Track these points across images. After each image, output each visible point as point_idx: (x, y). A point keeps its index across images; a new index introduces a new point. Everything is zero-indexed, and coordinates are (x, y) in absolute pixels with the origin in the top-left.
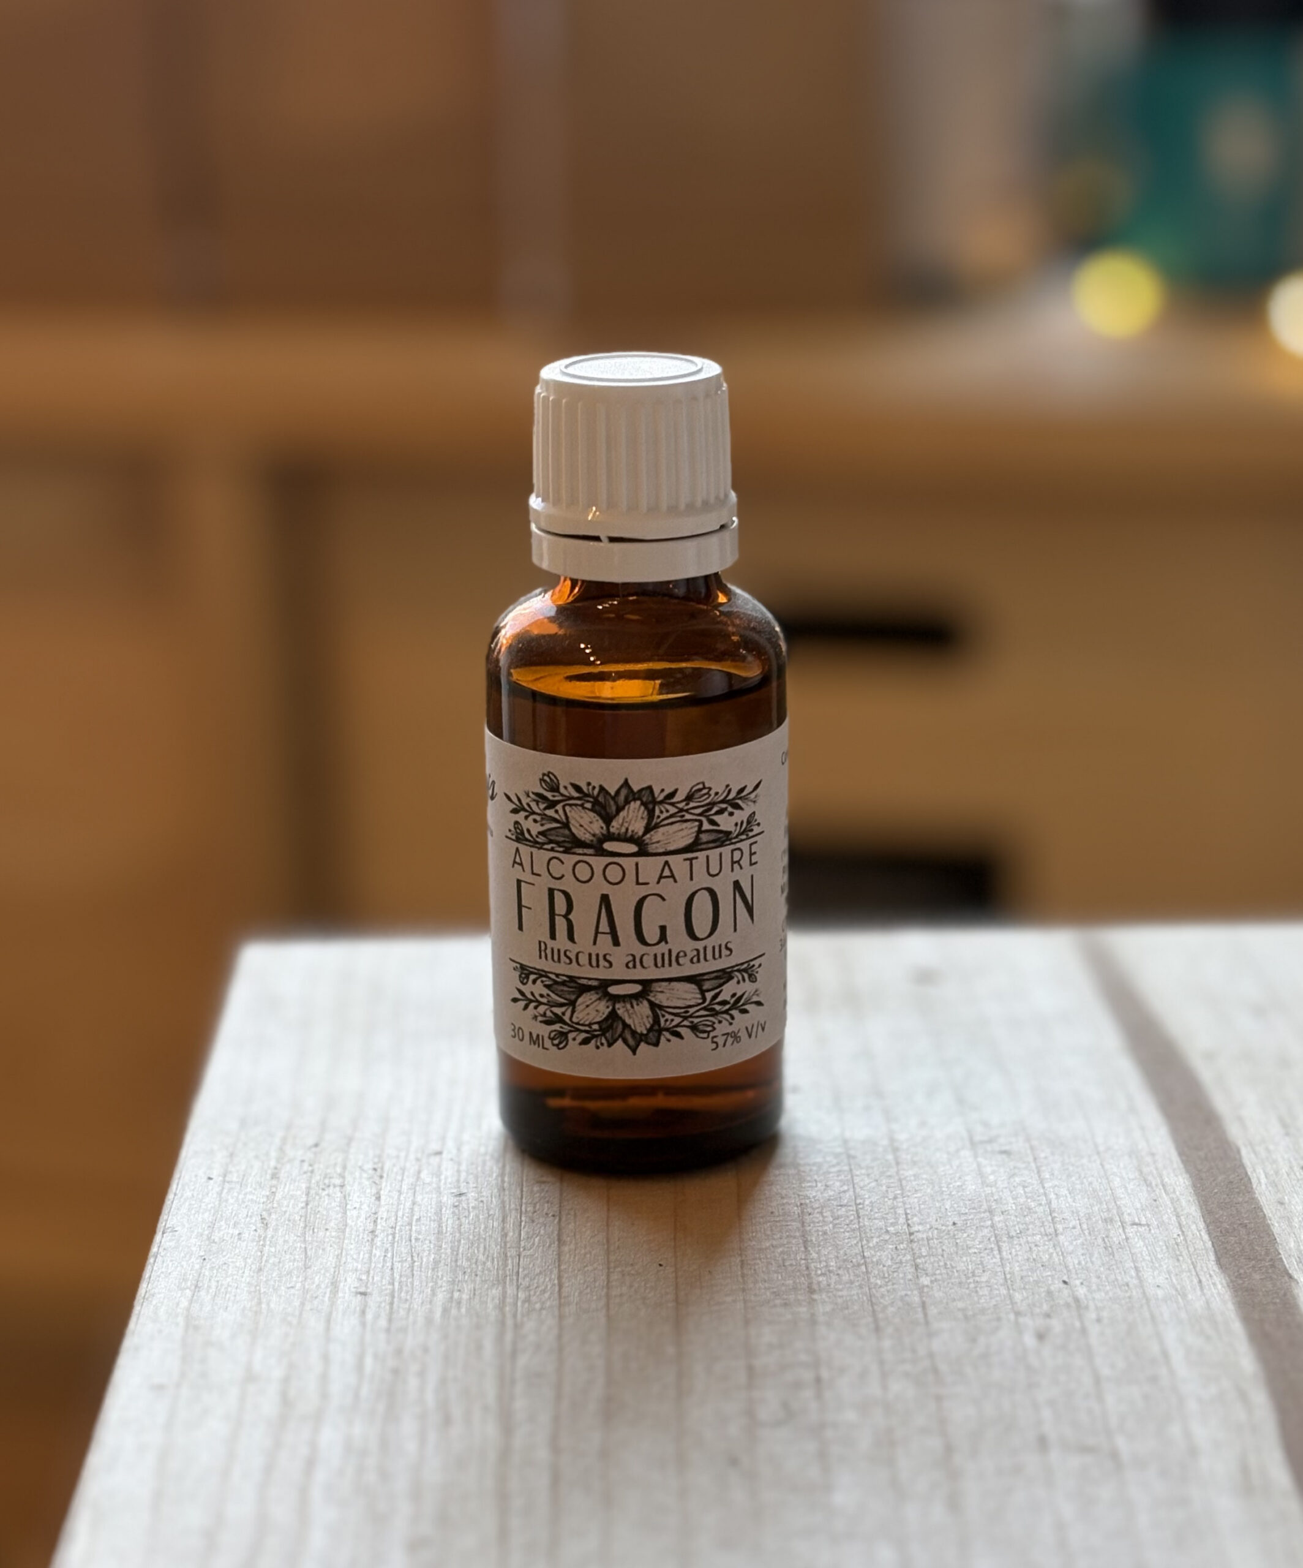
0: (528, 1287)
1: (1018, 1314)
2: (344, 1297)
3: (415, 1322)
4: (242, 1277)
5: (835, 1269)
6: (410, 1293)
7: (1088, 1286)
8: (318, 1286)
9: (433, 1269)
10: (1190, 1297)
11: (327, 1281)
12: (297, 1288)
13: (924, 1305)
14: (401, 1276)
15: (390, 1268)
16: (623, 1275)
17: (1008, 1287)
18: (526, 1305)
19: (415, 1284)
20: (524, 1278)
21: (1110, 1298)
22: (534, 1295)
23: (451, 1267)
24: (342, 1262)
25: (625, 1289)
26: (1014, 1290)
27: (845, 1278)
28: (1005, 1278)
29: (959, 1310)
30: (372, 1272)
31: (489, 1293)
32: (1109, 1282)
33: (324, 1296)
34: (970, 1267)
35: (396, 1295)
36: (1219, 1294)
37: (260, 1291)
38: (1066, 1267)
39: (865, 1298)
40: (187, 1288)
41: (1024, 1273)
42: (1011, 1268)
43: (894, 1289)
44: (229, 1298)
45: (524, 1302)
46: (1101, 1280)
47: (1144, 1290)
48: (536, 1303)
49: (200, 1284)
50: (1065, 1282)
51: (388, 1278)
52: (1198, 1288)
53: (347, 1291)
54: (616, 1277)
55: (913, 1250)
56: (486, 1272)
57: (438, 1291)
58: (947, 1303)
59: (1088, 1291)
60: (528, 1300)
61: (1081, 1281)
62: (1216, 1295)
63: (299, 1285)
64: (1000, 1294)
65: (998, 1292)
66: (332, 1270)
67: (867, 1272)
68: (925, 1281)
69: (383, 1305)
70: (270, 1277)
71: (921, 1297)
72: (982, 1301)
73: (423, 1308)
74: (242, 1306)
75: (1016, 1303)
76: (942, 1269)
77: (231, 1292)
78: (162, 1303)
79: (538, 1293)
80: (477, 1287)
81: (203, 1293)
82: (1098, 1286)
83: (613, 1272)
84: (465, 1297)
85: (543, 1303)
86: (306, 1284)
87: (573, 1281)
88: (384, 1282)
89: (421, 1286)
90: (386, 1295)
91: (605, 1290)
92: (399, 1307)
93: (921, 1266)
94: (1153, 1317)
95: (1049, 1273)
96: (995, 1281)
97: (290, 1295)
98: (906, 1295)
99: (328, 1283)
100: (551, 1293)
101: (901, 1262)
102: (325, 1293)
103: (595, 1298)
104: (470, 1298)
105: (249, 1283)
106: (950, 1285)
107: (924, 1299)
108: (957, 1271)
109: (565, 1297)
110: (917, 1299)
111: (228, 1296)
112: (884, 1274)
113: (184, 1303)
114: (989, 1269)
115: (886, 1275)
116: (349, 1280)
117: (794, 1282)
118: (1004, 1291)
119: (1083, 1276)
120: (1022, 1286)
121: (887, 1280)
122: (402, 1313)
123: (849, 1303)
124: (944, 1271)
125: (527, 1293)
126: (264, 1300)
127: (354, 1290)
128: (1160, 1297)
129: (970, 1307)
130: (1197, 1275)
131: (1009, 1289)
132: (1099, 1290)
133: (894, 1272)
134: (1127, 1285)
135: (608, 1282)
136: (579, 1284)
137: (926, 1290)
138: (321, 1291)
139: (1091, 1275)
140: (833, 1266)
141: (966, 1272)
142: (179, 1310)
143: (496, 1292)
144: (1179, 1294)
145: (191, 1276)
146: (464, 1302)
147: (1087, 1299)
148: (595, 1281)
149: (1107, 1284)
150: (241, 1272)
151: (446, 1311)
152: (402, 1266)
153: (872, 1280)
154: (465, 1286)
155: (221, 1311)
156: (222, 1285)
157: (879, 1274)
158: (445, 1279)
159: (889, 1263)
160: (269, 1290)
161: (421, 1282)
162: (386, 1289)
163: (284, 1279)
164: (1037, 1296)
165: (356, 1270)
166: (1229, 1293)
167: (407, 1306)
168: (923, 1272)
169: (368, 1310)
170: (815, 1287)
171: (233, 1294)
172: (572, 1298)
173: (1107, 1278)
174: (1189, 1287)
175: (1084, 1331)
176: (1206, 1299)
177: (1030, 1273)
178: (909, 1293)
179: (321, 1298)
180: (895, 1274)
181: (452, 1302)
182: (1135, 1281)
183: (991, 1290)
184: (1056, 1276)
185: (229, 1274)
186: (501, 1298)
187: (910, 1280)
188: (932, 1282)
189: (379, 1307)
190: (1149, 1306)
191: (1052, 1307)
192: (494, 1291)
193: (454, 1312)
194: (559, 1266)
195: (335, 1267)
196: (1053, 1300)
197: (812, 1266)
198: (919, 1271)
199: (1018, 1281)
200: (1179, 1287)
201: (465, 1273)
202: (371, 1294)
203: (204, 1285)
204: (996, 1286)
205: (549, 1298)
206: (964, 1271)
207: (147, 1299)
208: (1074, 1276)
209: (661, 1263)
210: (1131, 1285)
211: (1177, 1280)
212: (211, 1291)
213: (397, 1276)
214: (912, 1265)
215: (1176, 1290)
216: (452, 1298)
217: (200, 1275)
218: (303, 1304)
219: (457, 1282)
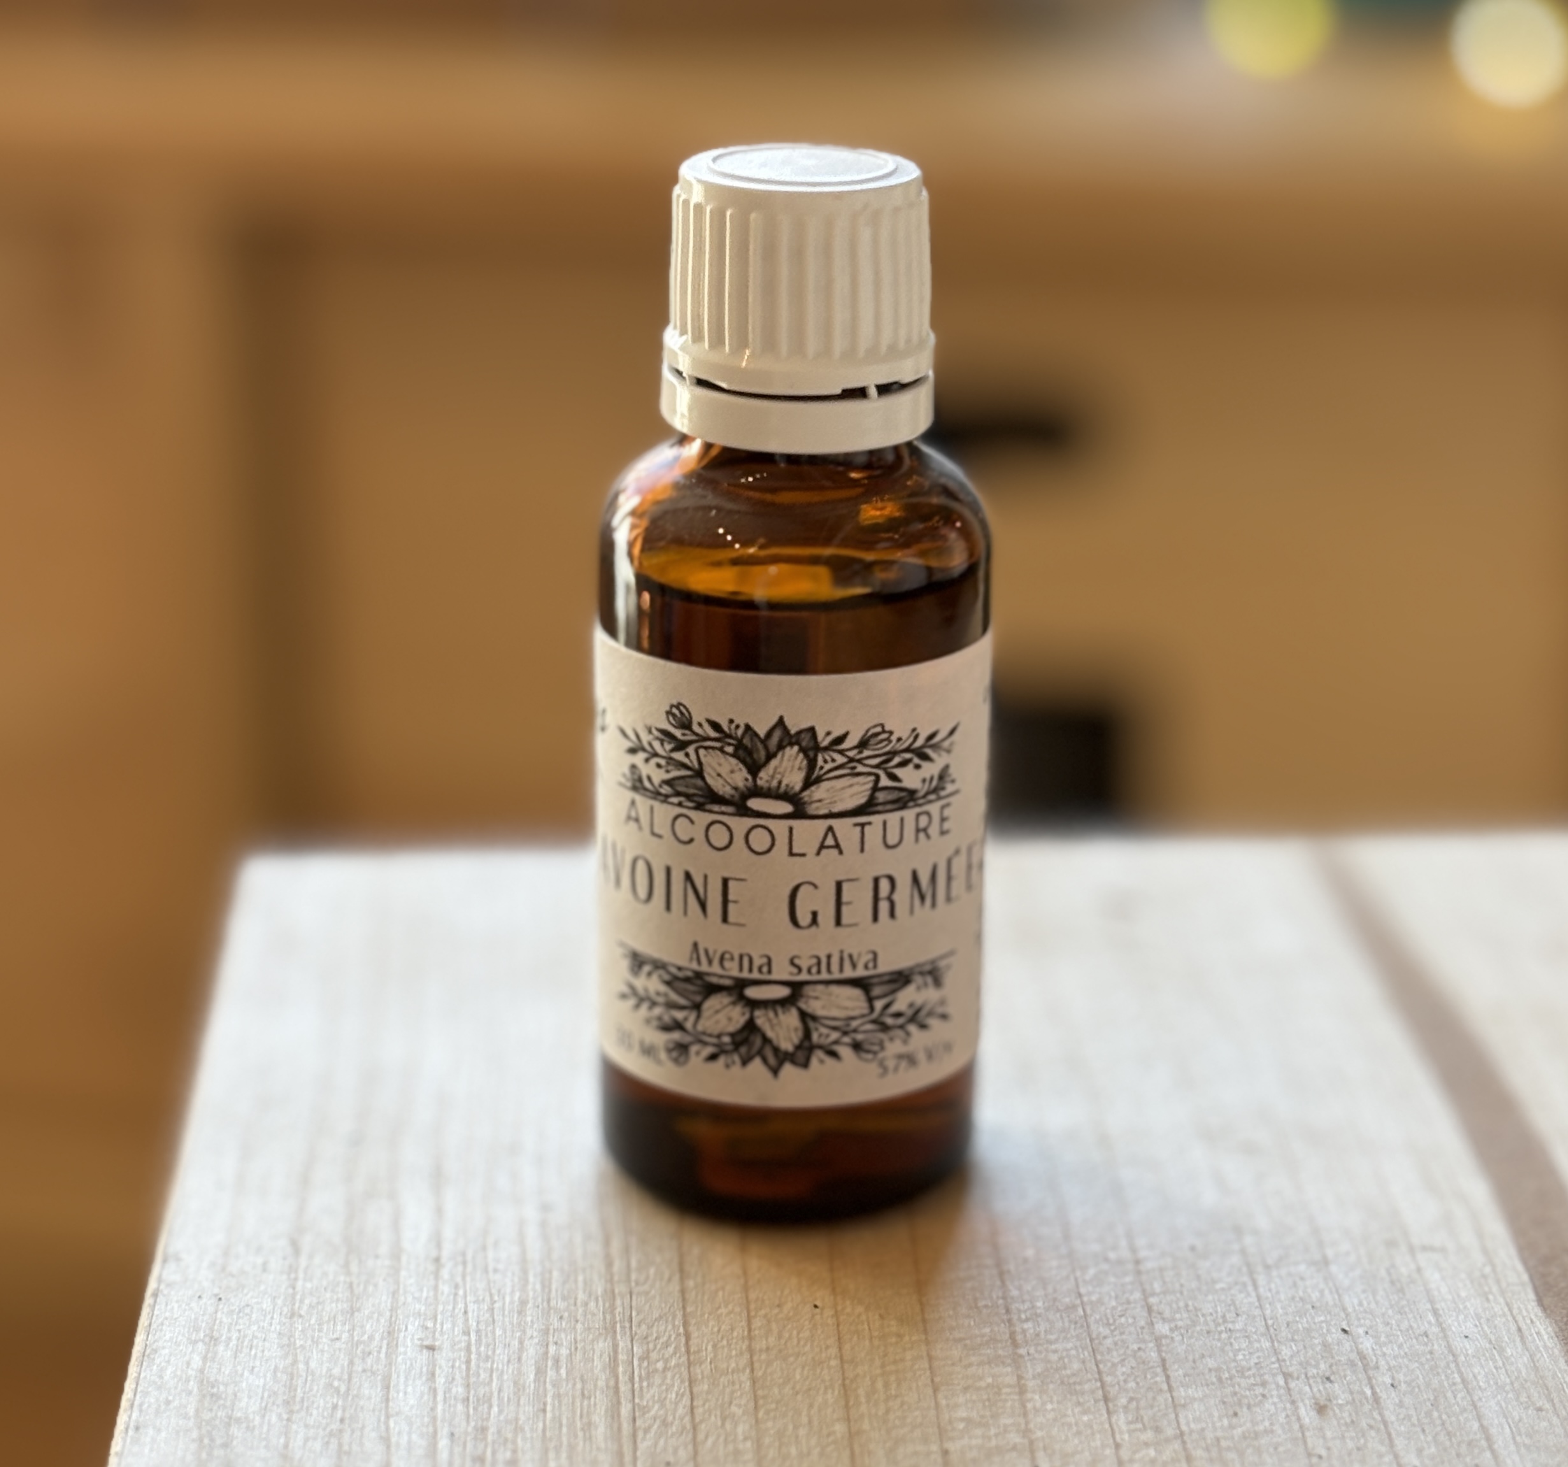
0: (646, 1338)
1: (1287, 1376)
2: (405, 1353)
3: (500, 1391)
4: (271, 1324)
5: (1043, 1311)
6: (491, 1347)
7: (1376, 1337)
8: (371, 1338)
9: (520, 1313)
10: (1509, 1350)
11: (381, 1331)
12: (343, 1340)
13: (1163, 1361)
14: (478, 1323)
15: (463, 1310)
16: (769, 1321)
17: (1271, 1337)
18: (645, 1364)
19: (498, 1332)
20: (639, 1325)
21: (1406, 1353)
22: (653, 1350)
23: (543, 1309)
24: (400, 1303)
25: (772, 1340)
26: (1279, 1342)
27: (1059, 1325)
28: (1266, 1324)
29: (1210, 1370)
30: (439, 1317)
31: (595, 1347)
32: (1401, 1331)
33: (379, 1352)
34: (1219, 1309)
35: (473, 1349)
36: (1545, 1347)
37: (295, 1343)
38: (1344, 1309)
39: (1086, 1353)
40: (200, 1340)
41: (1290, 1318)
42: (1272, 1311)
43: (1123, 1341)
44: (256, 1355)
45: (641, 1359)
46: (1391, 1329)
47: (1448, 1342)
48: (658, 1361)
49: (215, 1334)
50: (1344, 1331)
51: (461, 1326)
52: (1518, 1339)
53: (409, 1344)
54: (759, 1324)
55: (1141, 1284)
56: (589, 1316)
57: (526, 1343)
58: (1194, 1361)
59: (1376, 1344)
60: (645, 1357)
61: (1366, 1329)
62: (1541, 1349)
63: (345, 1336)
64: (1261, 1346)
65: (1256, 1345)
66: (388, 1314)
67: (1085, 1315)
68: (1162, 1328)
69: (457, 1364)
70: (307, 1325)
71: (1159, 1351)
72: (1240, 1357)
73: (511, 1367)
74: (273, 1367)
75: (1284, 1360)
76: (1183, 1312)
77: (257, 1349)
78: (168, 1362)
79: (659, 1347)
80: (579, 1338)
81: (221, 1348)
82: (1387, 1336)
83: (755, 1316)
84: (564, 1352)
85: (666, 1361)
86: (355, 1333)
87: (704, 1328)
88: (456, 1333)
89: (506, 1337)
90: (460, 1350)
91: (746, 1343)
92: (478, 1366)
93: (1155, 1308)
94: (1464, 1381)
95: (1322, 1318)
96: (1254, 1330)
97: (335, 1351)
98: (1139, 1349)
99: (383, 1332)
100: (675, 1348)
101: (1128, 1302)
102: (381, 1347)
103: (734, 1353)
104: (571, 1354)
105: (280, 1333)
106: (1196, 1334)
107: (1164, 1354)
108: (1203, 1315)
109: (694, 1352)
110: (1154, 1355)
111: (253, 1352)
112: (1108, 1319)
113: (197, 1361)
114: (1243, 1312)
115: (1111, 1321)
116: (410, 1327)
117: (992, 1331)
118: (1266, 1344)
119: (1368, 1322)
120: (1290, 1336)
121: (1112, 1328)
122: (483, 1376)
123: (1066, 1360)
124: (1185, 1315)
125: (645, 1348)
126: (301, 1358)
127: (417, 1342)
128: (1470, 1352)
129: (1225, 1367)
130: (1516, 1322)
131: (1273, 1342)
132: (1391, 1342)
133: (1121, 1316)
134: (1426, 1334)
135: (750, 1330)
136: (712, 1333)
137: (1164, 1341)
138: (376, 1343)
139: (1378, 1320)
140: (1039, 1308)
141: (1215, 1315)
142: (190, 1372)
143: (602, 1345)
144: (1495, 1348)
145: (204, 1325)
146: (563, 1360)
147: (1375, 1355)
148: (732, 1329)
149: (1399, 1333)
150: (269, 1317)
151: (540, 1372)
152: (479, 1308)
153: (1093, 1327)
154: (563, 1336)
155: (246, 1374)
156: (245, 1336)
157: (1101, 1319)
158: (535, 1326)
159: (1114, 1303)
160: (306, 1342)
161: (505, 1331)
162: (460, 1342)
163: (325, 1327)
164: (1310, 1352)
165: (419, 1314)
166: (1559, 1346)
167: (489, 1365)
168: (1159, 1316)
169: (438, 1372)
170: (1019, 1338)
171: (260, 1349)
172: (704, 1353)
173: (1398, 1326)
174: (1506, 1339)
175: (1376, 1399)
176: (1531, 1356)
177: (1297, 1319)
178: (1143, 1346)
179: (375, 1354)
180: (1123, 1320)
181: (547, 1359)
182: (1435, 1329)
183: (1249, 1342)
184: (1333, 1323)
185: (253, 1319)
186: (612, 1354)
187: (1142, 1328)
188: (1171, 1330)
189: (453, 1367)
190: (1457, 1365)
191: (1331, 1366)
192: (601, 1344)
193: (551, 1374)
194: (684, 1308)
195: (391, 1310)
196: (1333, 1357)
197: (1014, 1307)
198: (1154, 1315)
199: (1283, 1329)
200: (1493, 1338)
201: (561, 1318)
202: (440, 1348)
203: (222, 1335)
204: (1255, 1337)
205: (675, 1353)
206: (1211, 1314)
207: (148, 1356)
208: (1356, 1323)
209: (818, 1303)
210: (1430, 1337)
211: (1489, 1327)
212: (231, 1345)
213: (473, 1324)
214: (1142, 1307)
215: (1490, 1342)
216: (546, 1353)
217: (215, 1320)
218: (351, 1363)
219: (551, 1331)
